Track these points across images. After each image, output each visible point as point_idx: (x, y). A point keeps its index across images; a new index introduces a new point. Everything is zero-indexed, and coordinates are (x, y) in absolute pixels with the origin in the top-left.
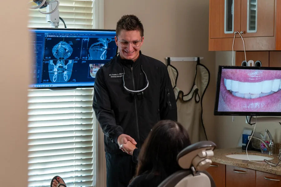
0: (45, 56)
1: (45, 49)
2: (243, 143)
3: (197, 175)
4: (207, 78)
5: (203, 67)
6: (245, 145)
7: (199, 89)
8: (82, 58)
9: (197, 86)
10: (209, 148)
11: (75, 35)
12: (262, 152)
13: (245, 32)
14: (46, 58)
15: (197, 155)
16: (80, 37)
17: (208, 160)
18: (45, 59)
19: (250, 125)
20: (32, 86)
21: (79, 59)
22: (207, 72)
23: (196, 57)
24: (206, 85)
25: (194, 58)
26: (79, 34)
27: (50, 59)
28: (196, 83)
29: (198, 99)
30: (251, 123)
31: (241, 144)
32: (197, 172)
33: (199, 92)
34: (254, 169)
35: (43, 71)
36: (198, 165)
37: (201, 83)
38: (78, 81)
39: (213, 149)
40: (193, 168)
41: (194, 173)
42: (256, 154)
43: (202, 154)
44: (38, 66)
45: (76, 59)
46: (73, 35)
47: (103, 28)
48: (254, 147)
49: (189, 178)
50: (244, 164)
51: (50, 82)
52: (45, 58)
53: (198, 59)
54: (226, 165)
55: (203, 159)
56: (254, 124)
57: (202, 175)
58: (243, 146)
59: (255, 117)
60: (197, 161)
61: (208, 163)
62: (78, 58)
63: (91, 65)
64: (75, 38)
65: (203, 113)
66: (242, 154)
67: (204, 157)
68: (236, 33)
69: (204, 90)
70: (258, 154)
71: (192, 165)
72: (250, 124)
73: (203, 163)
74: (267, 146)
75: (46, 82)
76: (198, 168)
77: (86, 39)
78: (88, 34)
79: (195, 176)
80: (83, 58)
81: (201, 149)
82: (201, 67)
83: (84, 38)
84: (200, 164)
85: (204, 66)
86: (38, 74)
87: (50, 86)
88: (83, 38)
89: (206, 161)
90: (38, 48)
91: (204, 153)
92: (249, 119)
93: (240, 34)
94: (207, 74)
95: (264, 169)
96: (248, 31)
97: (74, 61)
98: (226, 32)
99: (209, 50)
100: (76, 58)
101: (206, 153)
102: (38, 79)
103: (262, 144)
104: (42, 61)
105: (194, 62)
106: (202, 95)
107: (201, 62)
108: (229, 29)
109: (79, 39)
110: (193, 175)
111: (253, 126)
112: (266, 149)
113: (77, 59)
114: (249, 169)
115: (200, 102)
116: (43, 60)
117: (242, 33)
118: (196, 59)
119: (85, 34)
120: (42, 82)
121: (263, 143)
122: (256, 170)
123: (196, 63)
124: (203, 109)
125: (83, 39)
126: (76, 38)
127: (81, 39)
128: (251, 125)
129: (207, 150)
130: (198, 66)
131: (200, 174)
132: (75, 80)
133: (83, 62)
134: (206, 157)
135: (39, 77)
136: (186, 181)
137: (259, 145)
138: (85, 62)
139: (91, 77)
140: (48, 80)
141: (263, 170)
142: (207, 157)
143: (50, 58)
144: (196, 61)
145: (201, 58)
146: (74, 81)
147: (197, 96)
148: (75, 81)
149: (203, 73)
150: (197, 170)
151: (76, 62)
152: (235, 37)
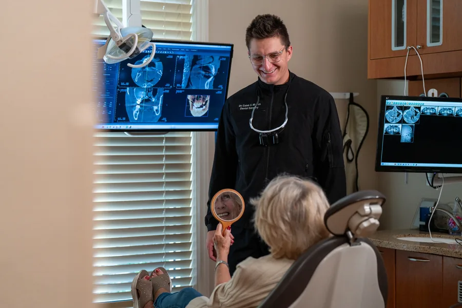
0: (120, 81)
1: (121, 71)
2: (421, 220)
3: (356, 245)
4: (365, 124)
5: (358, 108)
6: (424, 223)
7: (353, 140)
8: (176, 85)
9: (350, 136)
10: (375, 201)
11: (165, 50)
12: (451, 233)
13: (424, 46)
14: (122, 84)
15: (357, 212)
16: (173, 53)
17: (373, 221)
18: (121, 86)
19: (433, 188)
20: (101, 127)
21: (171, 87)
22: (365, 115)
23: (348, 92)
24: (363, 135)
25: (345, 95)
26: (171, 49)
27: (127, 86)
28: (347, 132)
29: (350, 157)
30: (435, 185)
31: (418, 223)
32: (356, 240)
33: (352, 145)
34: (441, 254)
35: (117, 104)
36: (358, 227)
37: (356, 131)
38: (170, 121)
39: (381, 203)
40: (350, 233)
41: (351, 242)
42: (442, 236)
43: (364, 210)
44: (111, 96)
45: (167, 87)
46: (163, 50)
47: (207, 41)
48: (438, 227)
49: (343, 249)
50: (424, 246)
51: (127, 121)
52: (120, 84)
53: (351, 95)
54: (396, 250)
55: (366, 218)
56: (440, 186)
57: (364, 245)
58: (420, 225)
59: (440, 175)
60: (356, 220)
61: (374, 224)
62: (170, 85)
63: (189, 97)
64: (165, 54)
65: (359, 179)
66: (420, 236)
67: (366, 215)
68: (410, 49)
69: (360, 142)
70: (444, 236)
71: (348, 229)
72: (432, 186)
73: (365, 224)
74: (457, 224)
75: (122, 121)
76: (358, 232)
77: (181, 57)
78: (185, 49)
79: (353, 245)
80: (178, 85)
81: (362, 202)
82: (356, 108)
83: (179, 55)
84: (361, 227)
85: (361, 107)
86: (108, 109)
87: (127, 127)
88: (177, 55)
89: (370, 222)
90: (110, 68)
91: (367, 208)
92: (430, 180)
93: (417, 49)
94: (365, 119)
95: (456, 253)
96: (429, 44)
97: (165, 89)
98: (394, 48)
99: (369, 77)
100: (168, 85)
101: (370, 209)
102: (110, 116)
103: (450, 221)
104: (116, 88)
105: (344, 100)
106: (357, 149)
107: (355, 101)
108: (399, 42)
109: (172, 57)
110: (350, 244)
111: (437, 189)
112: (457, 228)
113: (169, 87)
114: (432, 254)
115: (354, 160)
116: (118, 88)
117: (420, 48)
118: (348, 96)
119: (180, 49)
120: (116, 122)
121: (452, 219)
122: (443, 256)
123: (348, 102)
124: (359, 171)
125: (178, 57)
126: (167, 55)
127: (175, 56)
128: (435, 188)
129: (371, 204)
130: (350, 106)
131: (360, 244)
132: (164, 119)
133: (177, 91)
134: (369, 216)
135: (111, 112)
136: (339, 253)
137: (446, 223)
138: (181, 92)
139: (192, 115)
140: (124, 119)
141: (454, 255)
142: (371, 216)
143: (127, 84)
144: (348, 99)
145: (355, 94)
146: (164, 121)
147: (350, 151)
148: (166, 121)
149: (358, 117)
150: (356, 237)
151: (168, 91)
152: (409, 56)
